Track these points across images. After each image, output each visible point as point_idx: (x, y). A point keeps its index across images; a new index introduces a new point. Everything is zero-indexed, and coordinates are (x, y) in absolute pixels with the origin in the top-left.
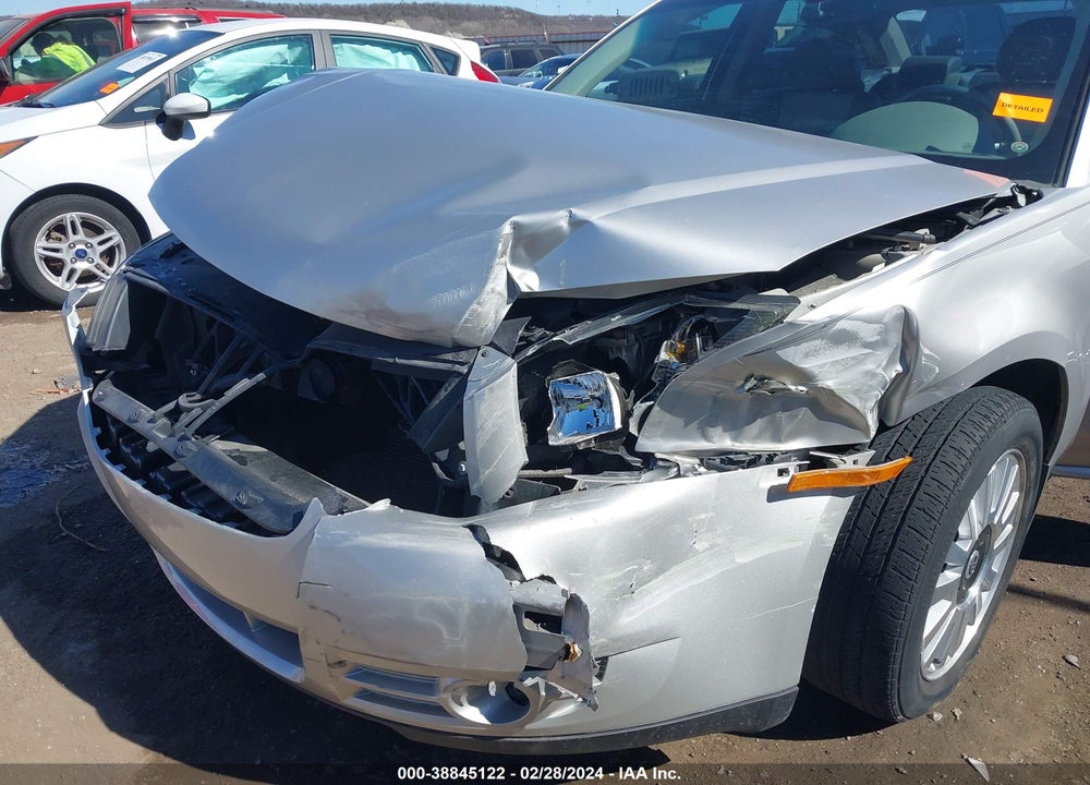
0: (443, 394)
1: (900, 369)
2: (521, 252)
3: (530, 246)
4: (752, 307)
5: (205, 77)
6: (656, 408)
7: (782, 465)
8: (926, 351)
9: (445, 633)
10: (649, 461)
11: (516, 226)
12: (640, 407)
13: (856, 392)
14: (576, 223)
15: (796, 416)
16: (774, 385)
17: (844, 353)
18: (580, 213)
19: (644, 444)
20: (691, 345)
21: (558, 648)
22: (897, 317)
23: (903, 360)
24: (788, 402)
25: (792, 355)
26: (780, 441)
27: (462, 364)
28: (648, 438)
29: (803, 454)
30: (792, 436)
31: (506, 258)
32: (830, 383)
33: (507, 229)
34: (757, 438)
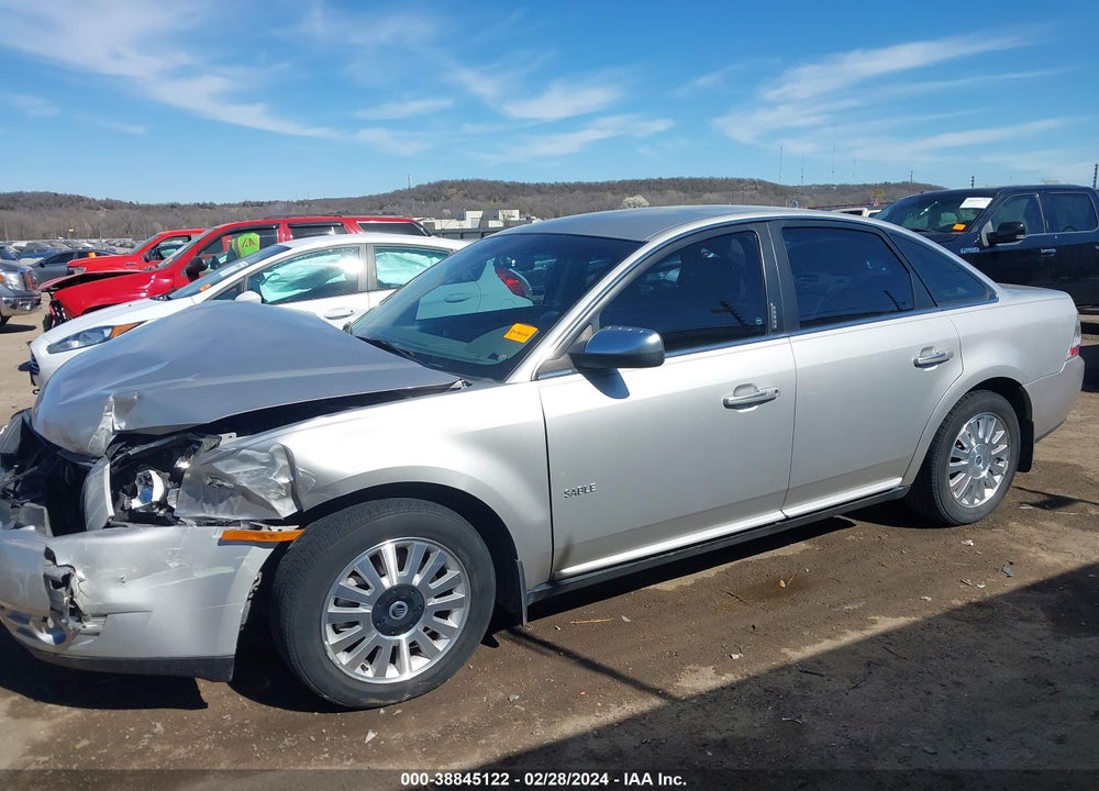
1: (291, 478)
2: (119, 411)
3: (123, 408)
5: (273, 278)
8: (302, 470)
10: (178, 521)
11: (115, 398)
12: (173, 492)
13: (260, 489)
14: (139, 396)
16: (219, 482)
17: (250, 467)
22: (279, 449)
23: (291, 474)
25: (220, 466)
26: (235, 514)
27: (90, 463)
31: (112, 413)
32: (242, 483)
33: (111, 399)
34: (223, 513)
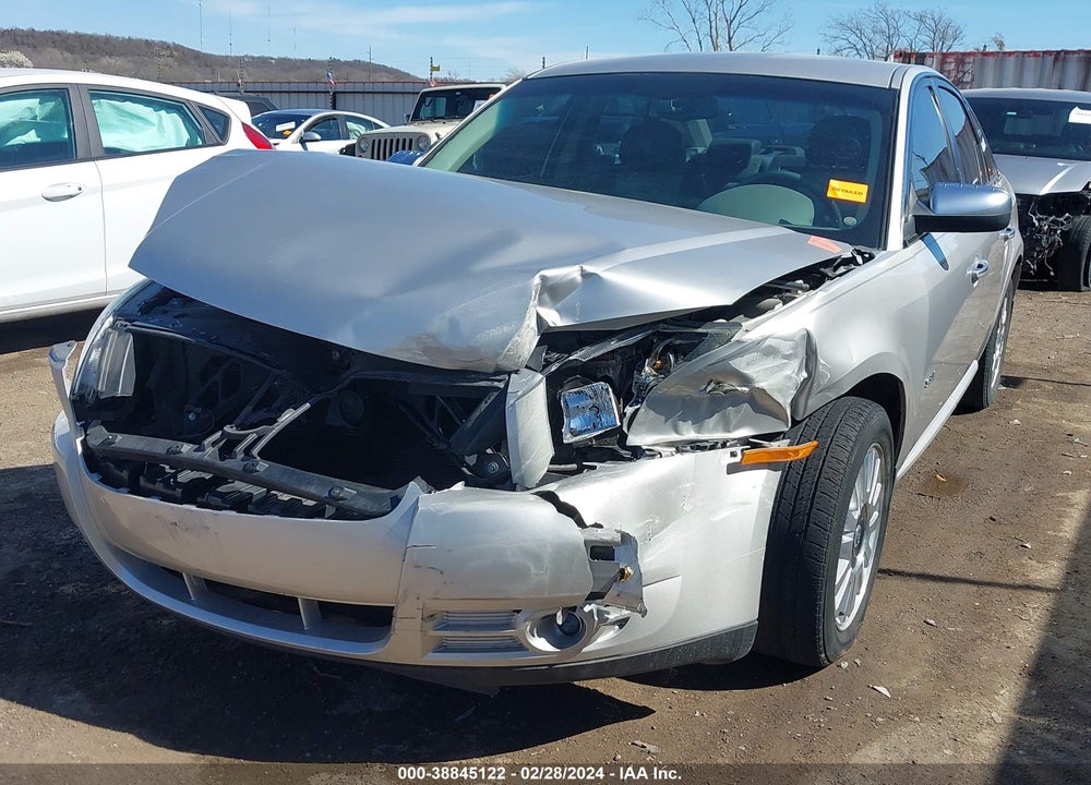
0: (483, 406)
1: (805, 375)
2: (546, 297)
3: (553, 292)
4: (710, 331)
6: (642, 410)
7: (733, 449)
8: (822, 361)
9: (532, 568)
10: (637, 453)
11: (544, 278)
12: (629, 410)
13: (779, 391)
14: (585, 275)
15: (740, 411)
16: (727, 387)
17: (771, 363)
18: (589, 268)
19: (633, 440)
20: (666, 361)
21: (614, 573)
22: (803, 336)
23: (807, 370)
24: (734, 399)
25: (739, 364)
26: (729, 432)
27: (500, 381)
28: (636, 434)
29: (745, 441)
30: (737, 427)
31: (536, 302)
32: (762, 385)
33: (537, 280)
34: (714, 430)
